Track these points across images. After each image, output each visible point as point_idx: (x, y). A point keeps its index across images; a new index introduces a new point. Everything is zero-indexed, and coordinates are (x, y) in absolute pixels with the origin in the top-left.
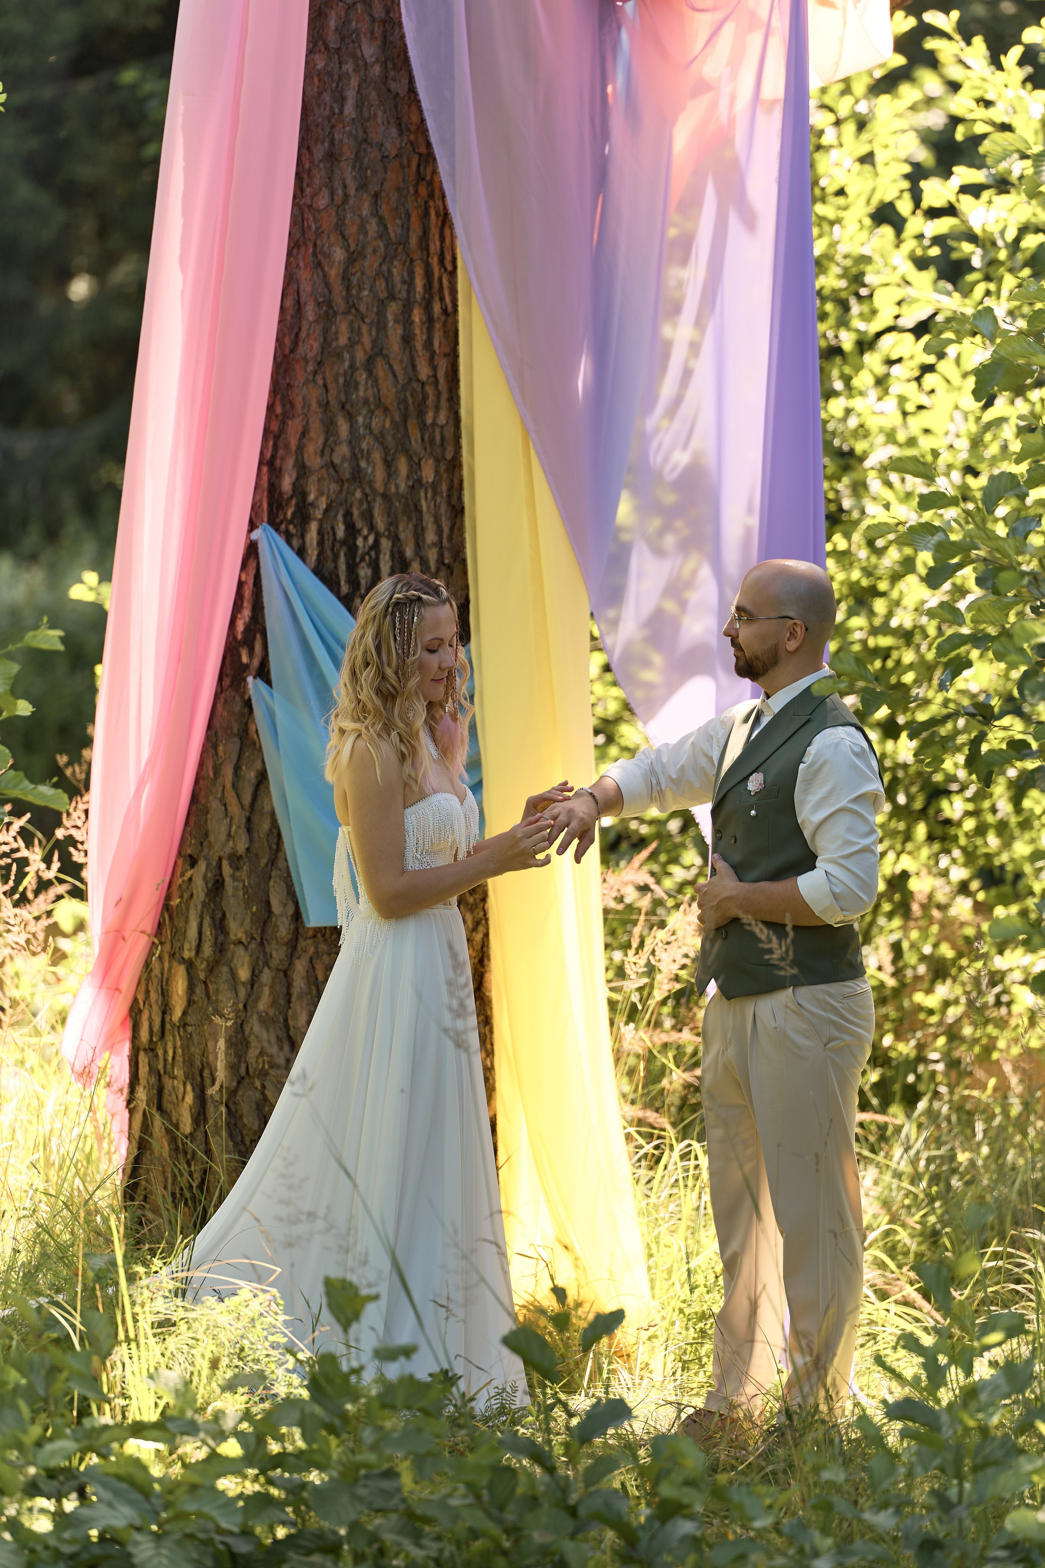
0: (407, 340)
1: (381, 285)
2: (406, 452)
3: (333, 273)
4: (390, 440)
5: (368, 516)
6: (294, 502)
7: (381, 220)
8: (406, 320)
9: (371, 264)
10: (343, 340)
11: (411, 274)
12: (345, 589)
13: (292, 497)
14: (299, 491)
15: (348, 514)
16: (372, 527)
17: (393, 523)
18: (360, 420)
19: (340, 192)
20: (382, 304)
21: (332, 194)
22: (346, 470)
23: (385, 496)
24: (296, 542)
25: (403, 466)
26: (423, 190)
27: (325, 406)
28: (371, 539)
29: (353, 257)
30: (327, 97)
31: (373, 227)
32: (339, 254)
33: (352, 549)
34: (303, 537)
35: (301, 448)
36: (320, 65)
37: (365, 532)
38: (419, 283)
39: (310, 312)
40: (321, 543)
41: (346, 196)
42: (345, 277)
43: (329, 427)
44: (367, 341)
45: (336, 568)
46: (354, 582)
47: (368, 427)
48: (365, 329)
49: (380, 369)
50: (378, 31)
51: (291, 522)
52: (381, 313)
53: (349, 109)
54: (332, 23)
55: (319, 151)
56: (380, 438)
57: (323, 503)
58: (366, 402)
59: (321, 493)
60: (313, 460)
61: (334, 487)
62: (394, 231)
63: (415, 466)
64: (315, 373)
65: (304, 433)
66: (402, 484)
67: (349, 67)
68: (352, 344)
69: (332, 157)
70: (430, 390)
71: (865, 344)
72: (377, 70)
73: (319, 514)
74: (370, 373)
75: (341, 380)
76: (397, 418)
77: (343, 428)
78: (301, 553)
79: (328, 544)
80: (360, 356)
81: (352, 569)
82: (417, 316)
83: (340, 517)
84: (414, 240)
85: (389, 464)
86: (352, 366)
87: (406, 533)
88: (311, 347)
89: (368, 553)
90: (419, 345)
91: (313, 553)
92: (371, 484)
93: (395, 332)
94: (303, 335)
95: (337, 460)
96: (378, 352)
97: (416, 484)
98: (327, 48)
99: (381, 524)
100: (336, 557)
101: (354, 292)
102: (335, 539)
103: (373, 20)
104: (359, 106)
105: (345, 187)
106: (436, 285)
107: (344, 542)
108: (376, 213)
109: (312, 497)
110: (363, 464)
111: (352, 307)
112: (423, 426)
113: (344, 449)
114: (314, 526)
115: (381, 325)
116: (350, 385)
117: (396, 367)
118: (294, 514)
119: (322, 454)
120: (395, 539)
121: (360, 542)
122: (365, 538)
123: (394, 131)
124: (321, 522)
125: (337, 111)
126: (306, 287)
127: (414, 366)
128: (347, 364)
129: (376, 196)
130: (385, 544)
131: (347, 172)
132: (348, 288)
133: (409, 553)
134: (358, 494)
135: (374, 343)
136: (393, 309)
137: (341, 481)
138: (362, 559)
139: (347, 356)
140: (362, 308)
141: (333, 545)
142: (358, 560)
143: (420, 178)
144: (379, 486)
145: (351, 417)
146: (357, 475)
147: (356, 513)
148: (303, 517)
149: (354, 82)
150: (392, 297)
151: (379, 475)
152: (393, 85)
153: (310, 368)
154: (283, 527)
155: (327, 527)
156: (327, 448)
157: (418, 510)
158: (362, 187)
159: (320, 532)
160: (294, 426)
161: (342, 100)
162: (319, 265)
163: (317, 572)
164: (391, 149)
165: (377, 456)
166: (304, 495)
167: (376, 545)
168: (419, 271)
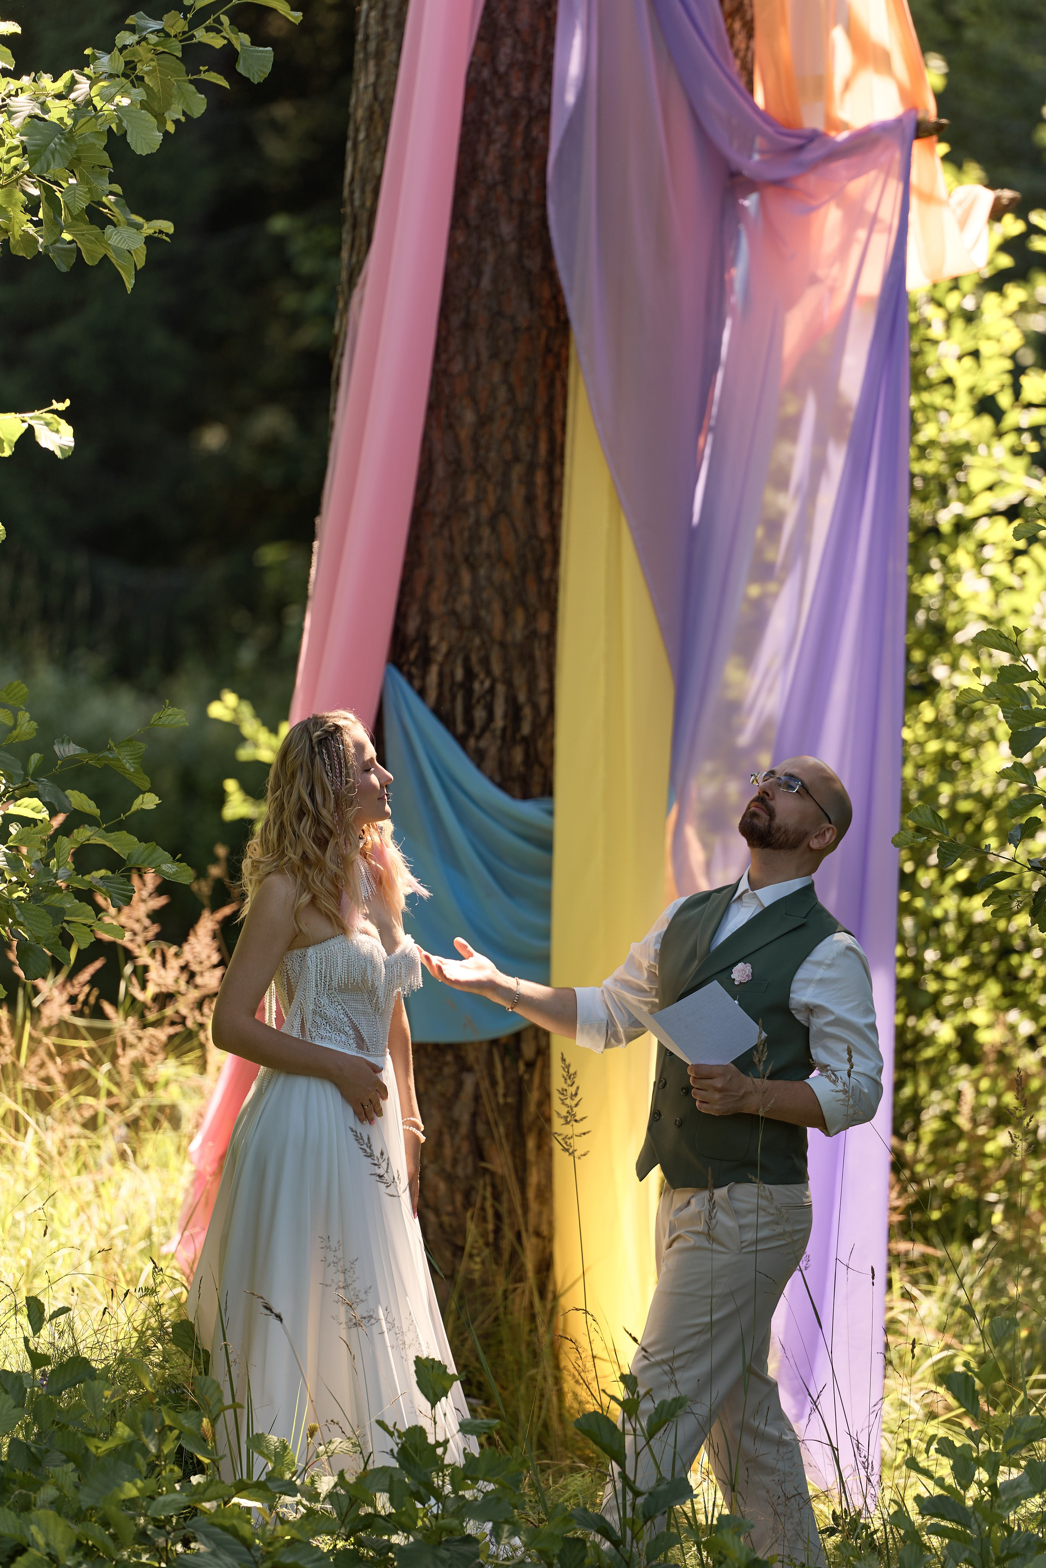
0: (530, 500)
1: (507, 448)
2: (524, 605)
3: (464, 434)
4: (509, 593)
5: (485, 662)
6: (417, 645)
7: (511, 389)
8: (528, 480)
9: (498, 428)
10: (470, 497)
11: (536, 438)
12: (460, 728)
13: (415, 641)
14: (423, 636)
15: (467, 660)
16: (489, 673)
17: (508, 669)
18: (482, 572)
19: (473, 359)
20: (508, 466)
21: (466, 360)
22: (467, 617)
23: (503, 645)
24: (417, 683)
25: (520, 617)
26: (551, 361)
27: (450, 558)
28: (487, 684)
29: (484, 421)
30: (465, 270)
31: (502, 394)
32: (469, 417)
33: (469, 692)
34: (424, 676)
35: (426, 596)
36: (460, 239)
37: (482, 676)
38: (543, 448)
39: (440, 470)
40: (440, 684)
41: (478, 365)
42: (475, 439)
43: (453, 578)
44: (492, 498)
45: (453, 708)
46: (469, 722)
47: (489, 579)
48: (490, 488)
49: (503, 524)
50: (516, 211)
51: (413, 663)
52: (506, 474)
53: (486, 283)
54: (474, 201)
55: (456, 320)
56: (500, 590)
57: (444, 648)
58: (488, 556)
59: (442, 638)
60: (437, 607)
61: (454, 633)
62: (522, 398)
63: (531, 618)
64: (442, 526)
65: (430, 581)
66: (518, 633)
67: (487, 243)
68: (478, 501)
69: (468, 326)
70: (548, 548)
71: (962, 526)
72: (513, 248)
73: (439, 658)
74: (494, 529)
75: (466, 534)
76: (517, 571)
77: (466, 578)
78: (422, 693)
79: (447, 686)
80: (485, 513)
81: (468, 710)
82: (540, 478)
83: (459, 662)
84: (540, 408)
85: (507, 614)
86: (477, 523)
87: (520, 680)
88: (439, 502)
89: (483, 696)
90: (540, 504)
91: (432, 694)
92: (489, 632)
93: (518, 492)
94: (433, 490)
95: (459, 607)
96: (502, 510)
97: (532, 635)
98: (467, 225)
99: (497, 669)
100: (453, 699)
101: (482, 452)
102: (453, 682)
103: (512, 201)
104: (495, 280)
105: (478, 354)
106: (558, 450)
107: (462, 685)
108: (505, 381)
109: (434, 641)
110: (483, 613)
111: (480, 467)
112: (540, 580)
113: (465, 599)
114: (434, 670)
115: (505, 485)
116: (475, 538)
117: (519, 525)
118: (417, 658)
119: (445, 602)
120: (509, 684)
121: (476, 686)
122: (482, 683)
123: (526, 305)
124: (441, 666)
125: (474, 282)
126: (438, 447)
127: (534, 525)
128: (472, 520)
129: (507, 365)
130: (500, 689)
131: (481, 342)
132: (477, 448)
133: (522, 697)
134: (477, 641)
135: (499, 500)
136: (517, 471)
137: (461, 628)
138: (478, 702)
139: (472, 512)
140: (489, 468)
141: (451, 689)
142: (474, 701)
143: (548, 350)
144: (497, 634)
145: (473, 568)
146: (477, 624)
147: (474, 659)
148: (425, 660)
149: (491, 258)
150: (517, 459)
151: (496, 623)
152: (528, 263)
153: (438, 521)
154: (405, 668)
155: (447, 670)
156: (450, 597)
157: (531, 658)
158: (495, 355)
159: (441, 675)
160: (422, 573)
161: (479, 274)
162: (451, 426)
163: (437, 711)
164: (522, 321)
165: (496, 606)
166: (426, 639)
167: (492, 690)
168: (543, 436)
